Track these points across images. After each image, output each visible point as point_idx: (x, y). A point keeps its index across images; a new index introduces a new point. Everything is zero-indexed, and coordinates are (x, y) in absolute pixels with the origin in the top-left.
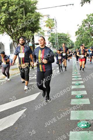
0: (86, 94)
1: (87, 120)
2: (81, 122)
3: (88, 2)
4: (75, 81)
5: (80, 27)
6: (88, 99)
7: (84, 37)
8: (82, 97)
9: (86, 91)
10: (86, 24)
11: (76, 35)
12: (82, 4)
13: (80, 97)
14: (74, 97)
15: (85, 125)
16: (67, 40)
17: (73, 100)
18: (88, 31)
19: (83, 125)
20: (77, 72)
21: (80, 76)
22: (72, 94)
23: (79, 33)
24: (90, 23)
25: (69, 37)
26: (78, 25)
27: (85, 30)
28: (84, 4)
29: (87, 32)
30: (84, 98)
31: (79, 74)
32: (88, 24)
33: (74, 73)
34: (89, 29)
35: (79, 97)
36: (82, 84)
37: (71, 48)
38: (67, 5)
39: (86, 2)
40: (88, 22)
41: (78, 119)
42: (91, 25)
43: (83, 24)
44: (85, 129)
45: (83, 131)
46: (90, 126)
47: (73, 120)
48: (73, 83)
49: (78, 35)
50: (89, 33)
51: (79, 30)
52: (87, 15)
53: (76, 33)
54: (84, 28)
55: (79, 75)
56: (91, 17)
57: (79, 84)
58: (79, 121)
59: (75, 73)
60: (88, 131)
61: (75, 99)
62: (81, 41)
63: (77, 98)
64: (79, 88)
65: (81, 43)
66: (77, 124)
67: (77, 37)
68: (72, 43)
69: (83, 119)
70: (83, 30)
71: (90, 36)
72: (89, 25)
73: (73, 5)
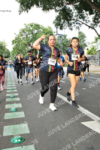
0: (21, 106)
1: (21, 135)
2: (15, 137)
3: (26, 11)
4: (10, 93)
5: (17, 36)
6: (23, 112)
7: (21, 46)
8: (17, 110)
9: (21, 104)
10: (23, 34)
11: (12, 44)
12: (20, 12)
13: (15, 110)
14: (8, 111)
15: (19, 140)
16: (3, 49)
17: (6, 114)
18: (25, 40)
19: (16, 141)
20: (12, 84)
21: (16, 88)
22: (6, 108)
23: (16, 42)
24: (27, 33)
25: (5, 46)
26: (15, 34)
27: (22, 39)
28: (22, 12)
29: (24, 42)
30: (19, 111)
31: (15, 85)
32: (25, 33)
33: (8, 85)
34: (26, 39)
35: (13, 110)
36: (17, 97)
37: (7, 57)
38: (4, 11)
39: (24, 11)
40: (26, 31)
41: (11, 134)
42: (28, 35)
43: (20, 33)
44: (19, 144)
45: (17, 146)
46: (24, 141)
47: (6, 136)
48: (7, 95)
49: (14, 44)
50: (26, 43)
51: (16, 39)
52: (25, 24)
53: (13, 42)
54: (22, 38)
55: (14, 87)
56: (29, 27)
57: (14, 97)
58: (12, 136)
59: (10, 85)
60: (22, 146)
61: (9, 112)
62: (18, 51)
63: (12, 112)
64: (14, 101)
65: (17, 53)
66: (10, 140)
67: (13, 46)
68: (8, 52)
69: (17, 133)
70: (21, 40)
71: (27, 47)
72: (27, 35)
73: (10, 11)
